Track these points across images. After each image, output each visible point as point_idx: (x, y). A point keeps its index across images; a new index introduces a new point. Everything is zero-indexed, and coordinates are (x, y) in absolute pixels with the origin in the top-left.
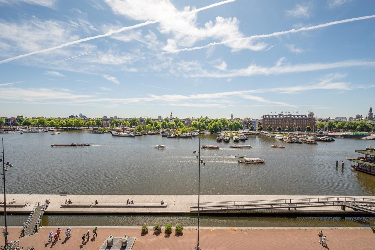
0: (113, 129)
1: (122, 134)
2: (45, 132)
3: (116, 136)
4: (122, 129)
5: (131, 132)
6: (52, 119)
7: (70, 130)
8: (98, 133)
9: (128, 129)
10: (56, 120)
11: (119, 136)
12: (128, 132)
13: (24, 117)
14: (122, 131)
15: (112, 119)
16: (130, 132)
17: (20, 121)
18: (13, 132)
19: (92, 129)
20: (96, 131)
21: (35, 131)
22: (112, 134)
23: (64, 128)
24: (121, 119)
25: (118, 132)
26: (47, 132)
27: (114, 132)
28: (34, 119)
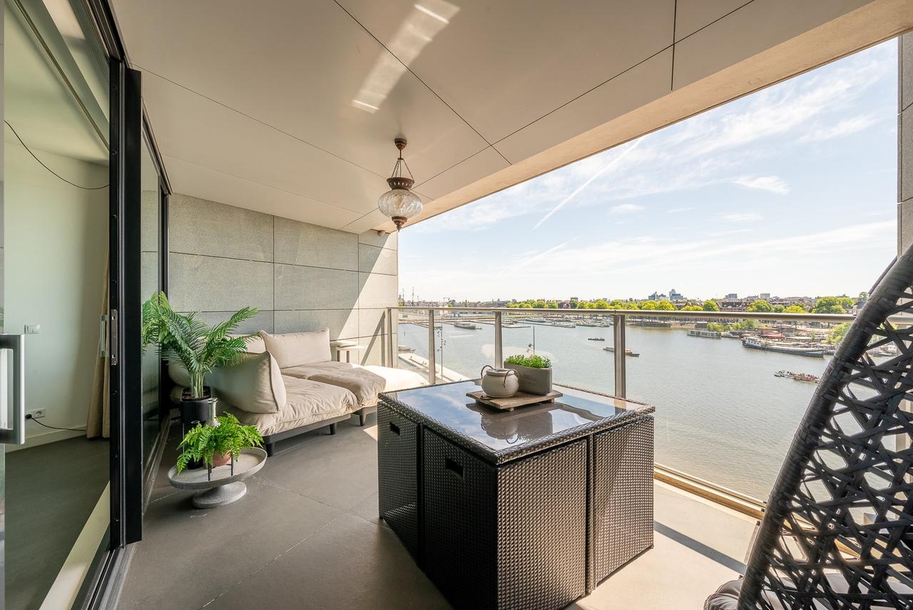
0: (749, 329)
1: (775, 344)
2: (605, 326)
3: (756, 348)
4: (780, 330)
5: (813, 340)
6: (617, 303)
7: (647, 325)
8: (705, 336)
9: (805, 331)
10: (623, 304)
11: (765, 349)
12: (799, 340)
13: (579, 300)
14: (780, 335)
15: (752, 299)
16: (805, 341)
17: (574, 306)
18: (565, 324)
19: (693, 326)
20: (702, 331)
21: (591, 324)
22: (744, 342)
23: (636, 321)
24: (782, 300)
25: (764, 337)
26: (608, 326)
27: (751, 337)
28: (591, 304)
